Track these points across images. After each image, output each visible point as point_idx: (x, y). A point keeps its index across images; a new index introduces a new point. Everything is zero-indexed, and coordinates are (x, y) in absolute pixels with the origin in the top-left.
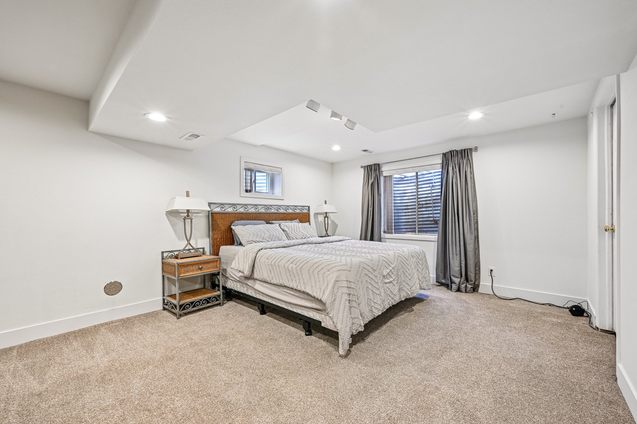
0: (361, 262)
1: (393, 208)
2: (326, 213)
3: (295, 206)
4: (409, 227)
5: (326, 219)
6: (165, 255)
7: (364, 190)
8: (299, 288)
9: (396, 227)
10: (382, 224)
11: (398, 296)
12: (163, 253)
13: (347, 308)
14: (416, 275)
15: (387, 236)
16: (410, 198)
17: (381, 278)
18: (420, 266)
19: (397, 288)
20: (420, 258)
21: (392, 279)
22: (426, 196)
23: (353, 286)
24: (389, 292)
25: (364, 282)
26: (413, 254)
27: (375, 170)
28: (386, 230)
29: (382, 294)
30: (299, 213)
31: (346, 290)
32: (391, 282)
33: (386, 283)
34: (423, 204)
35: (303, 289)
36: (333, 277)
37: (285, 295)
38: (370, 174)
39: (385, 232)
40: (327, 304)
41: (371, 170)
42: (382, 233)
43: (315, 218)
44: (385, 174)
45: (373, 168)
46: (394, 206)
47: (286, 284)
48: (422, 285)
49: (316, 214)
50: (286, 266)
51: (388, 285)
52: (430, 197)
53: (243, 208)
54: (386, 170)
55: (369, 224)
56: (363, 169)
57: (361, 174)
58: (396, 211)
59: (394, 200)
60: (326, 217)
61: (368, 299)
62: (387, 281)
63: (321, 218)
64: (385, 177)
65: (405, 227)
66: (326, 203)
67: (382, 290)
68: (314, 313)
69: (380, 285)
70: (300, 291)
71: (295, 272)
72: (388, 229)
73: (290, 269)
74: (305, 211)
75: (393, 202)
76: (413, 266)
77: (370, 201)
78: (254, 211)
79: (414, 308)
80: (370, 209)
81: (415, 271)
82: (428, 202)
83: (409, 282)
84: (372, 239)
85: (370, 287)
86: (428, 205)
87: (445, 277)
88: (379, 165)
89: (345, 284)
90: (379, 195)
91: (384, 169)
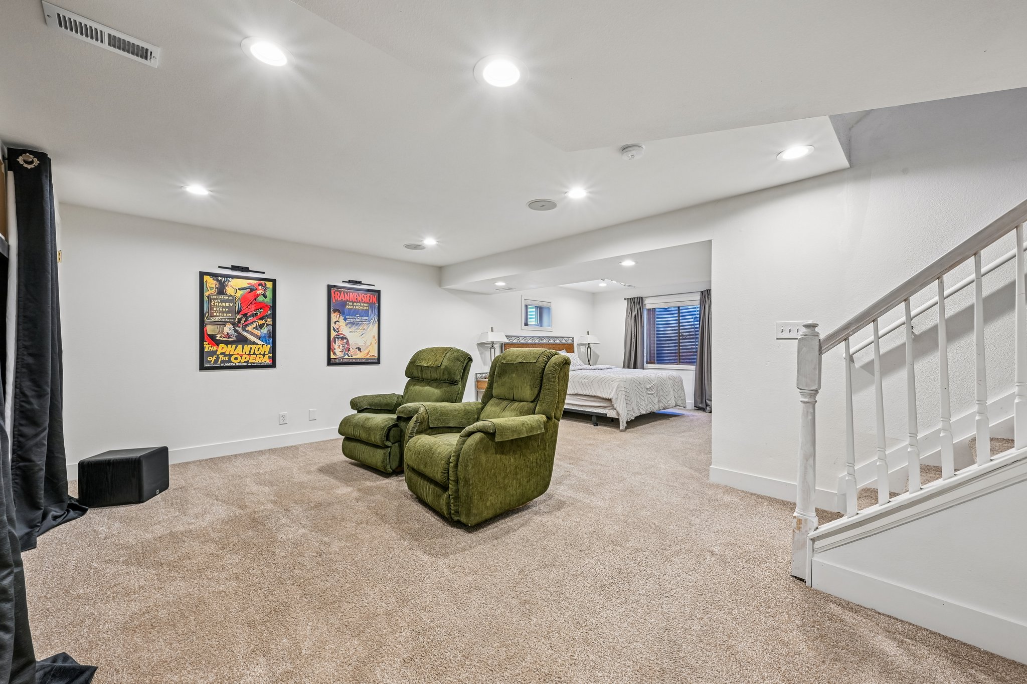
0: (632, 378)
1: (656, 339)
2: (589, 344)
3: (562, 337)
4: (672, 358)
5: (589, 349)
6: (478, 375)
7: (628, 322)
8: (591, 394)
9: (658, 359)
10: (645, 355)
11: (658, 406)
12: (476, 374)
13: (625, 403)
14: (672, 393)
15: (650, 366)
16: (673, 328)
17: (645, 390)
18: (676, 387)
19: (657, 399)
20: (676, 381)
21: (653, 392)
22: (690, 327)
23: (628, 391)
24: (650, 401)
25: (634, 390)
26: (670, 377)
27: (638, 303)
28: (649, 361)
29: (646, 400)
30: (565, 344)
31: (624, 393)
32: (652, 394)
33: (649, 394)
34: (686, 336)
35: (594, 394)
36: (615, 385)
37: (578, 401)
38: (633, 306)
39: (647, 363)
40: (613, 401)
41: (634, 303)
42: (645, 363)
43: (577, 349)
44: (648, 307)
45: (636, 301)
46: (657, 337)
47: (580, 393)
48: (678, 403)
49: (579, 345)
50: (580, 381)
51: (650, 395)
52: (693, 328)
53: (516, 340)
54: (649, 304)
55: (632, 355)
56: (626, 301)
57: (624, 305)
58: (659, 342)
59: (657, 331)
60: (589, 347)
61: (637, 401)
62: (649, 393)
63: (583, 349)
64: (649, 310)
65: (668, 358)
66: (588, 334)
67: (646, 398)
68: (601, 410)
69: (645, 394)
70: (592, 396)
71: (587, 384)
72: (650, 360)
73: (583, 383)
74: (570, 342)
75: (656, 332)
76: (670, 386)
77: (633, 332)
78: (531, 342)
79: (671, 419)
80: (633, 340)
81: (671, 390)
82: (691, 333)
83: (666, 397)
84: (635, 367)
85: (638, 393)
86: (691, 337)
87: (702, 402)
88: (642, 298)
89: (623, 389)
90: (642, 327)
91: (646, 301)
